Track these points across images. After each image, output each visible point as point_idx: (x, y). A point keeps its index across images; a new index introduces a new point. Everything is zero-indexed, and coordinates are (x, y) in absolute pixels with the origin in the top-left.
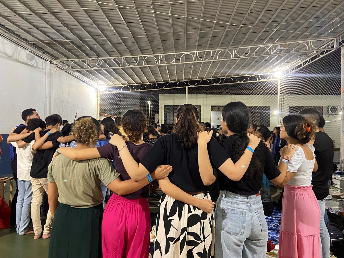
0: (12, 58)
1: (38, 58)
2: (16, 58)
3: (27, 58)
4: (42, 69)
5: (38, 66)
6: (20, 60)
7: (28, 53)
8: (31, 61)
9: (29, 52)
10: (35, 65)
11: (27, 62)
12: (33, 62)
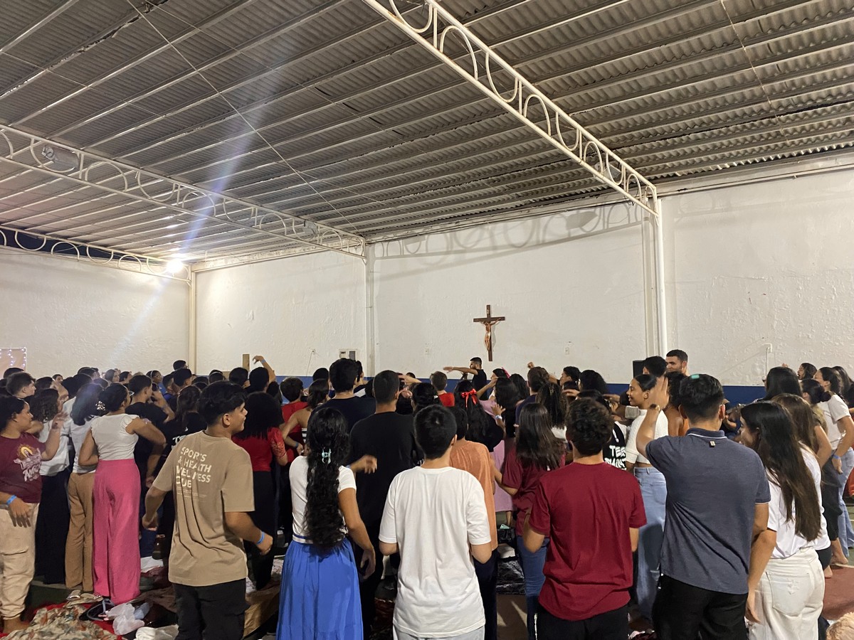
0: (527, 245)
1: (608, 208)
2: (538, 241)
3: (569, 226)
4: (629, 225)
5: (610, 226)
6: (548, 238)
7: (572, 216)
8: (584, 227)
9: (574, 212)
10: (600, 228)
11: (569, 234)
12: (588, 227)
